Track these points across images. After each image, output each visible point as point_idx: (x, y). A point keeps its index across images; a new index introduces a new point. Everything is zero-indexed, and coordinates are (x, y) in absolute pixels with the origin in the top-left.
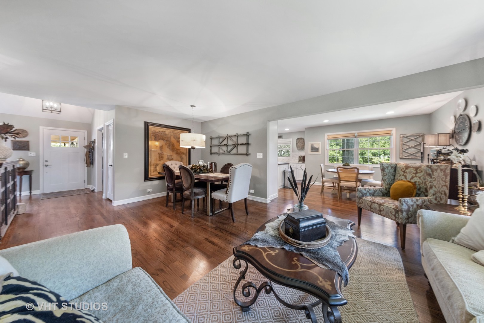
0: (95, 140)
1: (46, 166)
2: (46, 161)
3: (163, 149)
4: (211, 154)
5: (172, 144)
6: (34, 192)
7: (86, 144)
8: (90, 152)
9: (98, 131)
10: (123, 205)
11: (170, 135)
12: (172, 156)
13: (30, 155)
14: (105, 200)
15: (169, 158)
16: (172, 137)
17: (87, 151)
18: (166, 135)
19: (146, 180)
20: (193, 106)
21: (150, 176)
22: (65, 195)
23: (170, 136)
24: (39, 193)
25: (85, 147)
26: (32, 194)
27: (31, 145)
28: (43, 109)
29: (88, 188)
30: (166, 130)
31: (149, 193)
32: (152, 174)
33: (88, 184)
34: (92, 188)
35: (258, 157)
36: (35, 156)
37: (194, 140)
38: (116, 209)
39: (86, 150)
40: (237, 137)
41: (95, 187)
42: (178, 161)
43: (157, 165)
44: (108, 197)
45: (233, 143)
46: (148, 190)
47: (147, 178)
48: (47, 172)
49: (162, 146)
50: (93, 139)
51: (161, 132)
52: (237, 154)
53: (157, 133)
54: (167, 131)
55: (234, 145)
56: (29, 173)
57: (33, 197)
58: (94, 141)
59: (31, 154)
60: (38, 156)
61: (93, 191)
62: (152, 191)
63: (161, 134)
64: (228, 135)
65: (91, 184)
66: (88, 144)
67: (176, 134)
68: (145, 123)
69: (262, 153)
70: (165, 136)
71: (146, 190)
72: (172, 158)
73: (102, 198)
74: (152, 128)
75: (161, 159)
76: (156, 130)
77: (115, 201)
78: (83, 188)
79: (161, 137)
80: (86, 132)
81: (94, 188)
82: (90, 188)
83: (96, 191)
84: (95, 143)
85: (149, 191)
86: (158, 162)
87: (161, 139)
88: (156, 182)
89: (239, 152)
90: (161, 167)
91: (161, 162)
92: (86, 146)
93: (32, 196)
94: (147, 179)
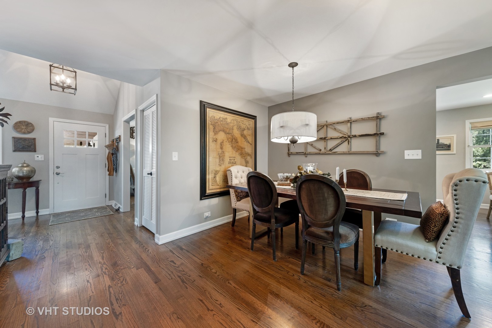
0: (120, 136)
1: (58, 174)
2: (58, 167)
3: (224, 147)
4: (289, 154)
5: (235, 139)
6: (43, 212)
7: (107, 143)
8: (113, 154)
9: (125, 122)
10: (172, 242)
11: (232, 124)
12: (235, 157)
13: (36, 159)
14: (139, 228)
15: (232, 161)
16: (235, 128)
17: (109, 152)
18: (228, 124)
19: (202, 198)
20: (293, 65)
21: (208, 192)
22: (82, 217)
23: (233, 126)
24: (48, 213)
25: (107, 147)
26: (39, 214)
27: (39, 145)
28: (51, 84)
29: (110, 204)
30: (228, 117)
31: (207, 219)
32: (211, 187)
33: (110, 200)
34: (115, 206)
35: (406, 157)
36: (43, 159)
37: (307, 125)
38: (162, 249)
39: (107, 151)
40: (351, 123)
41: (121, 205)
42: (243, 166)
43: (216, 173)
44: (143, 224)
45: (341, 135)
46: (205, 213)
47: (204, 195)
48: (58, 183)
49: (223, 142)
50: (117, 136)
51: (222, 119)
52: (350, 153)
53: (217, 121)
54: (230, 117)
55: (345, 137)
56: (36, 184)
57: (40, 219)
58: (119, 138)
59: (39, 157)
60: (47, 160)
61: (118, 210)
62: (210, 215)
63: (222, 122)
64: (327, 122)
65: (113, 200)
66: (111, 143)
67: (239, 123)
68: (201, 102)
69: (420, 151)
70: (226, 126)
71: (203, 214)
72: (235, 161)
73: (134, 225)
74: (210, 112)
75: (222, 162)
76: (215, 115)
77: (160, 235)
78: (104, 205)
79: (222, 128)
80: (107, 126)
81: (119, 205)
82: (113, 206)
83: (121, 210)
84: (120, 140)
85: (207, 215)
86: (218, 168)
87: (221, 130)
88: (215, 201)
89: (354, 149)
90: (221, 176)
91: (222, 168)
92: (108, 145)
93: (39, 217)
94: (204, 197)
